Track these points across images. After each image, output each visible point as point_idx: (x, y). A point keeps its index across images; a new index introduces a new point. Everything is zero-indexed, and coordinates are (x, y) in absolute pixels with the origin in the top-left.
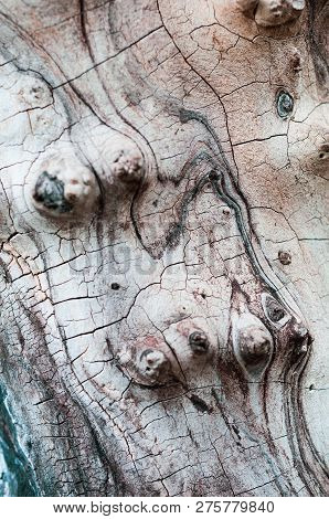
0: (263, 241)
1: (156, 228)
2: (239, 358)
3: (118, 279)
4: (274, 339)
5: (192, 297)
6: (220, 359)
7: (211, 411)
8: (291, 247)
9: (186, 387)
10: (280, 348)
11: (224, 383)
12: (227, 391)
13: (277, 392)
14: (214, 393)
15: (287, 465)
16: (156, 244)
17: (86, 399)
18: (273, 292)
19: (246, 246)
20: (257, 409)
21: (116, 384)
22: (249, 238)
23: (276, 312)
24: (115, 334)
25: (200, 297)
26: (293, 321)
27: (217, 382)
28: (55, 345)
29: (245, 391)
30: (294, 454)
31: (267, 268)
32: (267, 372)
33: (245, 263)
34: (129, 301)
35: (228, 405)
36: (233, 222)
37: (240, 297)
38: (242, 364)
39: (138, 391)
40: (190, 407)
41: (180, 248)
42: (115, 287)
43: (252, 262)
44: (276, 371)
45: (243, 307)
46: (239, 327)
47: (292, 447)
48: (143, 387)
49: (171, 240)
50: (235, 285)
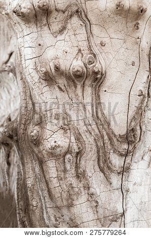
0: (95, 37)
1: (56, 27)
2: (72, 75)
3: (41, 43)
4: (87, 71)
5: (62, 52)
6: (66, 75)
7: (63, 92)
8: (106, 40)
9: (56, 82)
10: (89, 74)
11: (68, 83)
12: (69, 86)
13: (89, 90)
14: (65, 86)
15: (89, 115)
16: (56, 32)
17: (29, 81)
18: (95, 55)
19: (88, 38)
20: (80, 94)
21: (36, 77)
22: (90, 34)
23: (90, 62)
24: (37, 60)
25: (65, 52)
27: (65, 82)
28: (23, 62)
29: (76, 87)
30: (93, 112)
31: (94, 47)
32: (84, 82)
33: (86, 43)
34: (43, 50)
35: (70, 91)
36: (84, 28)
37: (80, 55)
38: (74, 77)
39: (41, 80)
40: (57, 89)
41: (63, 35)
42: (40, 45)
43: (89, 43)
44: (88, 82)
45: (79, 58)
46: (74, 64)
47: (93, 110)
48: (43, 79)
49: (61, 31)
50: (80, 50)
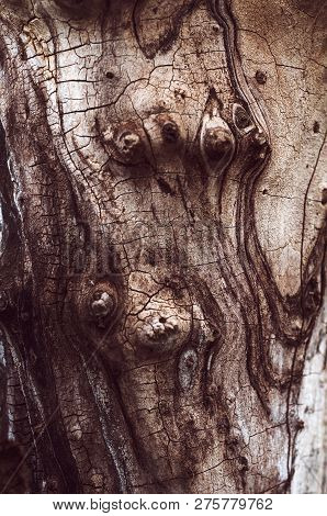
0: (244, 60)
1: (152, 33)
2: (203, 153)
3: (115, 69)
4: (236, 142)
5: (173, 95)
6: (187, 151)
7: (173, 194)
8: (269, 69)
9: (155, 170)
10: (240, 151)
11: (188, 173)
12: (189, 179)
13: (233, 190)
14: (178, 180)
15: (231, 252)
16: (151, 45)
17: (72, 167)
18: (245, 105)
19: (228, 61)
20: (213, 200)
21: (97, 160)
22: (233, 54)
23: (243, 120)
24: (103, 116)
25: (179, 96)
26: (256, 130)
27: (182, 172)
28: (53, 118)
29: (205, 182)
30: (239, 244)
31: (244, 84)
32: (226, 170)
33: (224, 76)
34: (120, 90)
35: (189, 192)
36: (220, 38)
37: (215, 103)
38: (205, 159)
39: (115, 167)
40: (156, 189)
41: (170, 53)
42: (110, 75)
43: (231, 75)
44: (234, 171)
45: (215, 112)
46: (208, 127)
47: (238, 237)
48: (119, 164)
49: (164, 45)
50: (212, 93)
